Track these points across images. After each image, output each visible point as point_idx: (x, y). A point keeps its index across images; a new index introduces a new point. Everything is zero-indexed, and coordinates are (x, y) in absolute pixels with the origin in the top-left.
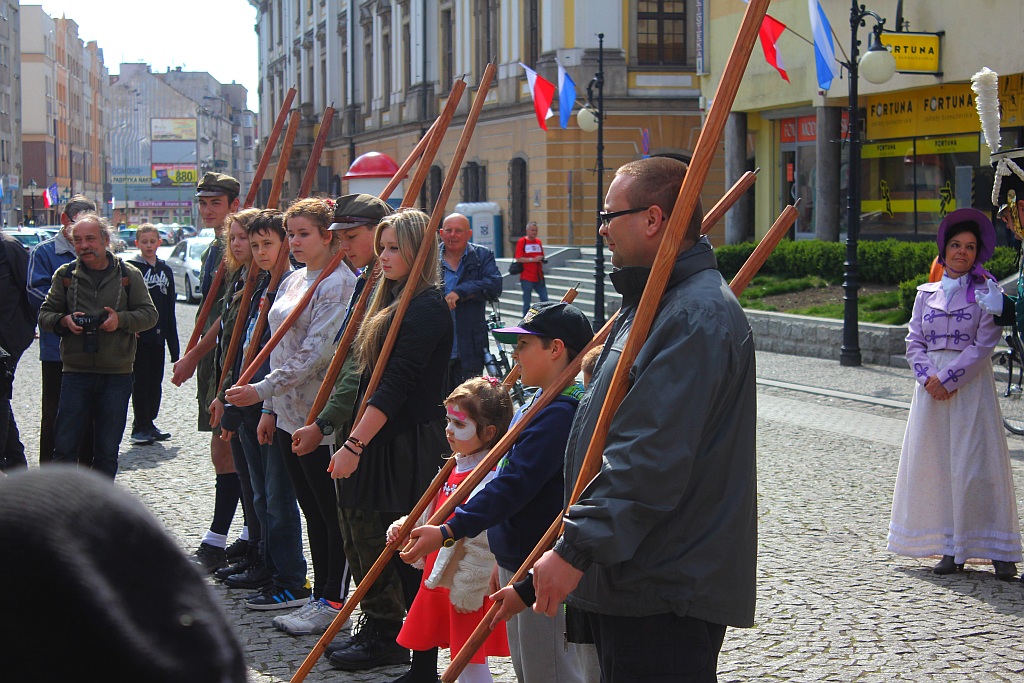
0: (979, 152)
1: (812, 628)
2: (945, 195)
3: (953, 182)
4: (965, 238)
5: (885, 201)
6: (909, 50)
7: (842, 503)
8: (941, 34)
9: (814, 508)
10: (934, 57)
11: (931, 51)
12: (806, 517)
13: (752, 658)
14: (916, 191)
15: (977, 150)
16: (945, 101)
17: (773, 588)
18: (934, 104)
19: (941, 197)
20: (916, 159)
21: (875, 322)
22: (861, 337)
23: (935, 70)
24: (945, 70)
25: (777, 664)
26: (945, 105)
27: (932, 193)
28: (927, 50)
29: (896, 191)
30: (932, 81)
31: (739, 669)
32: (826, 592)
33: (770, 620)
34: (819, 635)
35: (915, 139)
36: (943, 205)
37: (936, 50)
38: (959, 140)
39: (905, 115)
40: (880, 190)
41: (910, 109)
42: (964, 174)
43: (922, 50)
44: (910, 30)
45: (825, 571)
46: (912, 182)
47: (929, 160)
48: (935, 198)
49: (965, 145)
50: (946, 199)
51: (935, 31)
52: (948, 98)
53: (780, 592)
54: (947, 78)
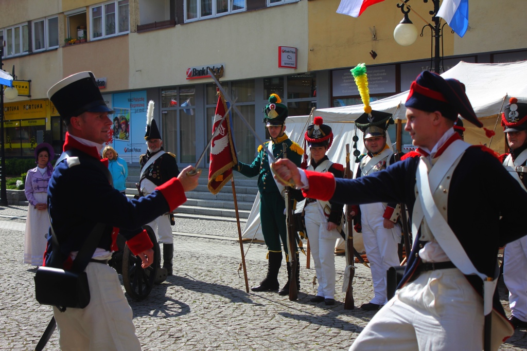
0: (45, 126)
1: (25, 290)
2: (33, 141)
3: (36, 137)
4: (44, 153)
5: (9, 144)
6: (18, 87)
7: (19, 252)
8: (30, 81)
9: (10, 254)
10: (28, 89)
11: (26, 87)
12: (8, 257)
13: (6, 301)
14: (21, 140)
15: (44, 124)
16: (32, 106)
17: (5, 280)
18: (27, 107)
19: (31, 142)
20: (20, 128)
21: (12, 189)
22: (7, 195)
23: (28, 95)
24: (32, 94)
25: (16, 302)
26: (32, 108)
27: (27, 141)
28: (25, 87)
29: (14, 140)
30: (27, 98)
31: (3, 305)
32: (25, 279)
33: (8, 289)
34: (27, 292)
35: (20, 120)
36: (32, 145)
37: (28, 87)
38: (38, 121)
39: (16, 111)
40: (7, 140)
41: (18, 109)
42: (40, 133)
43: (23, 87)
44: (18, 79)
45: (22, 273)
46: (20, 136)
47: (26, 128)
48: (28, 142)
49: (40, 123)
50: (33, 143)
51: (28, 80)
52: (33, 105)
53: (8, 280)
54: (33, 98)
